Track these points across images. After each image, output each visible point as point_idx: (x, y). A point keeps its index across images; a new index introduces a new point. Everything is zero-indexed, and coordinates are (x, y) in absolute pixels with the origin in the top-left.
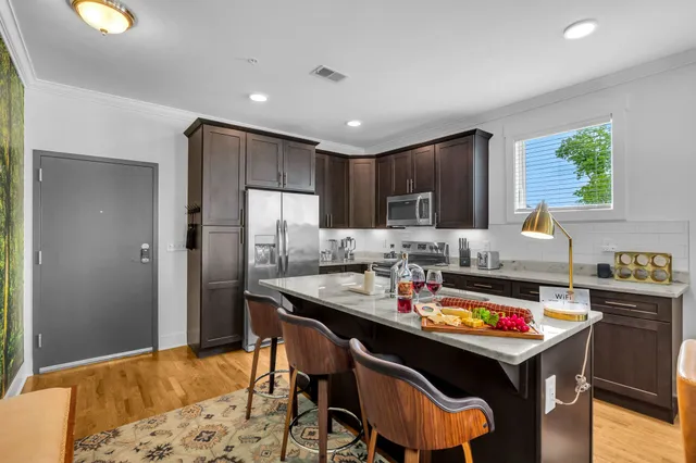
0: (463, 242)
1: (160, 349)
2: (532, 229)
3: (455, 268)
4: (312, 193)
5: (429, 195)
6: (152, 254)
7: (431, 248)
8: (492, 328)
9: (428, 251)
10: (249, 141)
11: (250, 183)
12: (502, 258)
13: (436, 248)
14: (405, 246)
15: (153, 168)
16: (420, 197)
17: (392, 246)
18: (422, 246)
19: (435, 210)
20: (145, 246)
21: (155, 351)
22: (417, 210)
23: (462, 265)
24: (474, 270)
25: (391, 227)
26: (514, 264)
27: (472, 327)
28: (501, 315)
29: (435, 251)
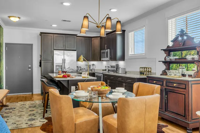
1: (34, 93)
5: (109, 50)
6: (32, 68)
10: (54, 36)
11: (55, 48)
15: (31, 45)
16: (106, 51)
20: (30, 66)
21: (32, 94)
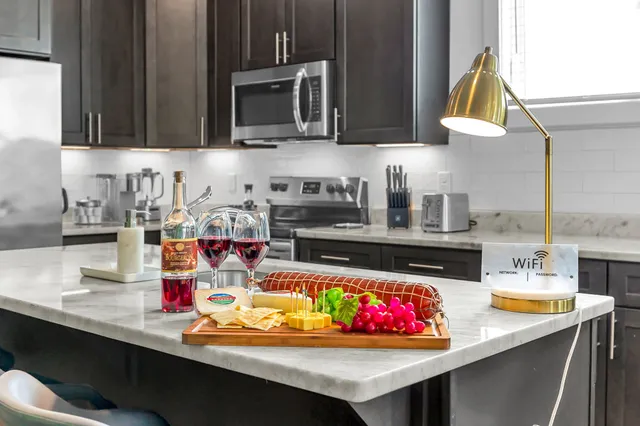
0: (396, 175)
2: (461, 113)
3: (379, 231)
4: (47, 59)
5: (323, 68)
7: (331, 190)
8: (345, 330)
9: (323, 196)
12: (475, 208)
13: (341, 190)
14: (275, 187)
16: (302, 73)
17: (249, 187)
18: (312, 186)
19: (334, 102)
22: (297, 102)
23: (393, 224)
24: (416, 235)
25: (241, 144)
26: (498, 221)
27: (301, 330)
28: (364, 300)
29: (337, 197)
